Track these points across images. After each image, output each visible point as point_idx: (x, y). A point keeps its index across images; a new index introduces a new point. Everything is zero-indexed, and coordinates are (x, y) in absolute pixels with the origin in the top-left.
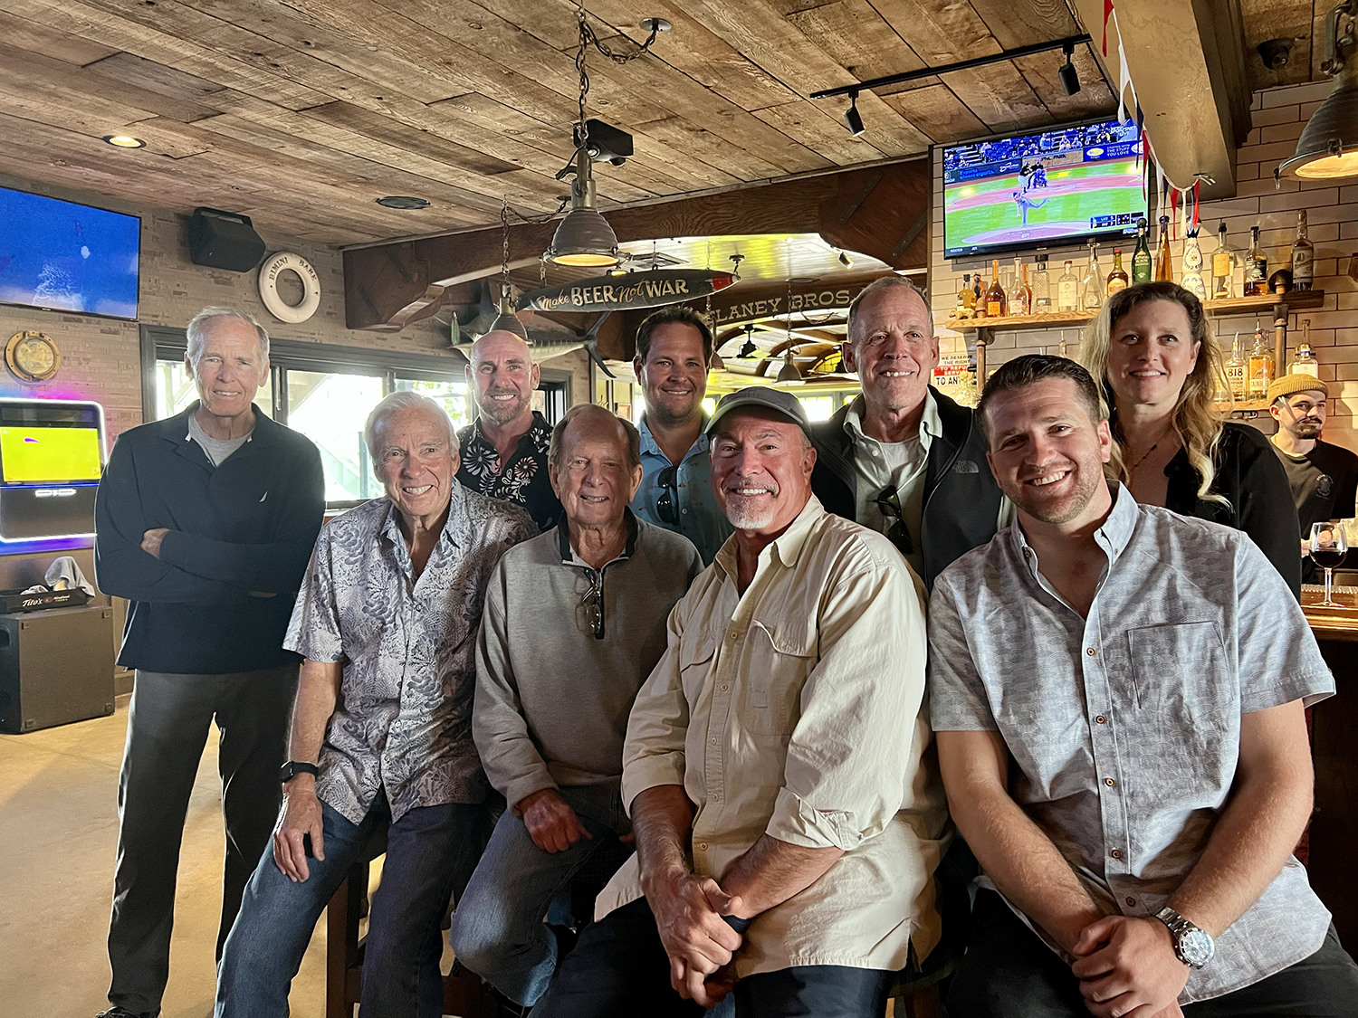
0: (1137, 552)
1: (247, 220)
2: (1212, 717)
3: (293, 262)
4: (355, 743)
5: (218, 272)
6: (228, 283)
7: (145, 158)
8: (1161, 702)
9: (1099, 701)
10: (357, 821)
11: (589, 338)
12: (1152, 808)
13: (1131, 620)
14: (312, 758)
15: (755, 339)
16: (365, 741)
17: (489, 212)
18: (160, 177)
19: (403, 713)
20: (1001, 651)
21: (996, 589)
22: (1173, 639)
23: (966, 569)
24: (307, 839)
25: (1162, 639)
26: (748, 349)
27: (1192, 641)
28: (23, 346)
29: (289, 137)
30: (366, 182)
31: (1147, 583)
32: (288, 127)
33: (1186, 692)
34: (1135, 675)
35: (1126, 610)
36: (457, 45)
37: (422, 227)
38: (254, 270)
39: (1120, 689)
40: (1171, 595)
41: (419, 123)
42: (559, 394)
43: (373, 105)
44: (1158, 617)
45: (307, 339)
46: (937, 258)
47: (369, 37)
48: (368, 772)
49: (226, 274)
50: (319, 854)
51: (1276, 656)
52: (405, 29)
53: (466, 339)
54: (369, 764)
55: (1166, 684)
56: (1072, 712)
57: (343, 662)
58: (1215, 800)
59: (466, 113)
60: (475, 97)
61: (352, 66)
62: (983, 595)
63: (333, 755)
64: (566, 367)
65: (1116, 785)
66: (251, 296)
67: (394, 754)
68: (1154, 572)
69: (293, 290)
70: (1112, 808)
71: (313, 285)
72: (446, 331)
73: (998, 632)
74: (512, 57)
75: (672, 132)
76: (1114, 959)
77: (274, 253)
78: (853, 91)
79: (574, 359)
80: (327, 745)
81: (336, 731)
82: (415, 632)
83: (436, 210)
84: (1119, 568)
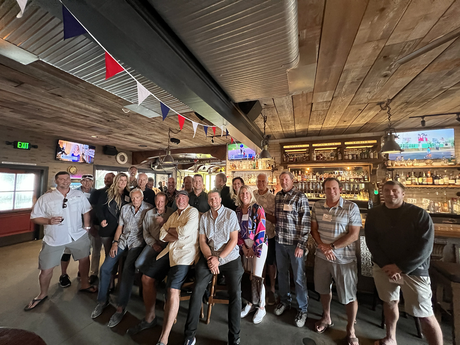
0: (222, 213)
1: (115, 147)
2: (227, 233)
3: (123, 154)
4: (124, 238)
5: (109, 156)
6: (110, 157)
7: (98, 139)
8: (222, 230)
9: (216, 231)
10: (123, 249)
11: (176, 166)
12: (219, 243)
13: (220, 221)
14: (117, 240)
15: (205, 166)
16: (125, 238)
17: (158, 148)
18: (99, 141)
19: (131, 233)
20: (207, 224)
21: (208, 217)
22: (224, 223)
23: (205, 214)
24: (115, 252)
25: (223, 223)
26: (204, 168)
27: (225, 223)
28: (71, 168)
29: (123, 137)
30: (136, 143)
31: (222, 217)
32: (123, 136)
33: (225, 230)
34: (220, 228)
35: (220, 220)
36: (150, 129)
37: (146, 149)
38: (115, 156)
39: (218, 229)
40: (224, 218)
41: (145, 137)
42: (170, 175)
43: (138, 134)
44: (223, 221)
45: (124, 167)
46: (227, 160)
47: (136, 127)
48: (125, 242)
49: (110, 156)
50: (116, 254)
51: (234, 226)
52: (142, 127)
53: (154, 167)
54: (125, 241)
55: (222, 229)
56: (213, 232)
57: (123, 226)
58: (226, 242)
59: (153, 136)
60: (154, 134)
61: (134, 130)
62: (206, 218)
63: (120, 240)
64: (172, 171)
65: (216, 241)
66: (115, 159)
67: (130, 240)
68: (223, 215)
69: (123, 159)
70: (215, 243)
71: (126, 158)
72: (150, 165)
73: (207, 222)
74: (160, 130)
75: (186, 140)
76: (211, 261)
77: (119, 152)
78: (212, 137)
79: (174, 170)
80: (120, 238)
81: (121, 236)
82: (134, 221)
83: (149, 147)
84: (220, 215)
